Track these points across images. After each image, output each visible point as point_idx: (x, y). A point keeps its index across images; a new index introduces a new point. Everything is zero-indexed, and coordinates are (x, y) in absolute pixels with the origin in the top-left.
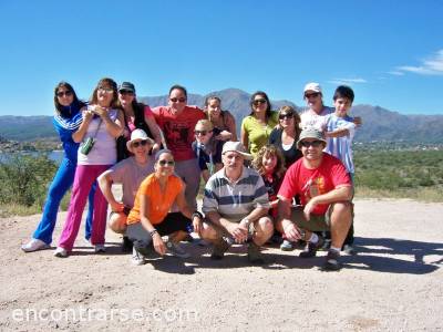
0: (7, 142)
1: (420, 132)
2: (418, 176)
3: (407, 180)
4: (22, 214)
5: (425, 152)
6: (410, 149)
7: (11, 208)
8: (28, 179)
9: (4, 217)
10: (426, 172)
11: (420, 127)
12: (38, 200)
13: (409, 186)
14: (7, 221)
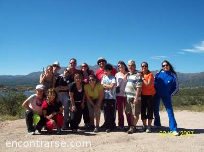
0: (4, 87)
1: (189, 80)
2: (189, 100)
3: (185, 102)
4: (11, 120)
5: (192, 90)
6: (186, 88)
7: (6, 117)
8: (14, 104)
9: (2, 121)
10: (193, 98)
11: (190, 78)
12: (18, 113)
13: (186, 105)
14: (4, 123)
